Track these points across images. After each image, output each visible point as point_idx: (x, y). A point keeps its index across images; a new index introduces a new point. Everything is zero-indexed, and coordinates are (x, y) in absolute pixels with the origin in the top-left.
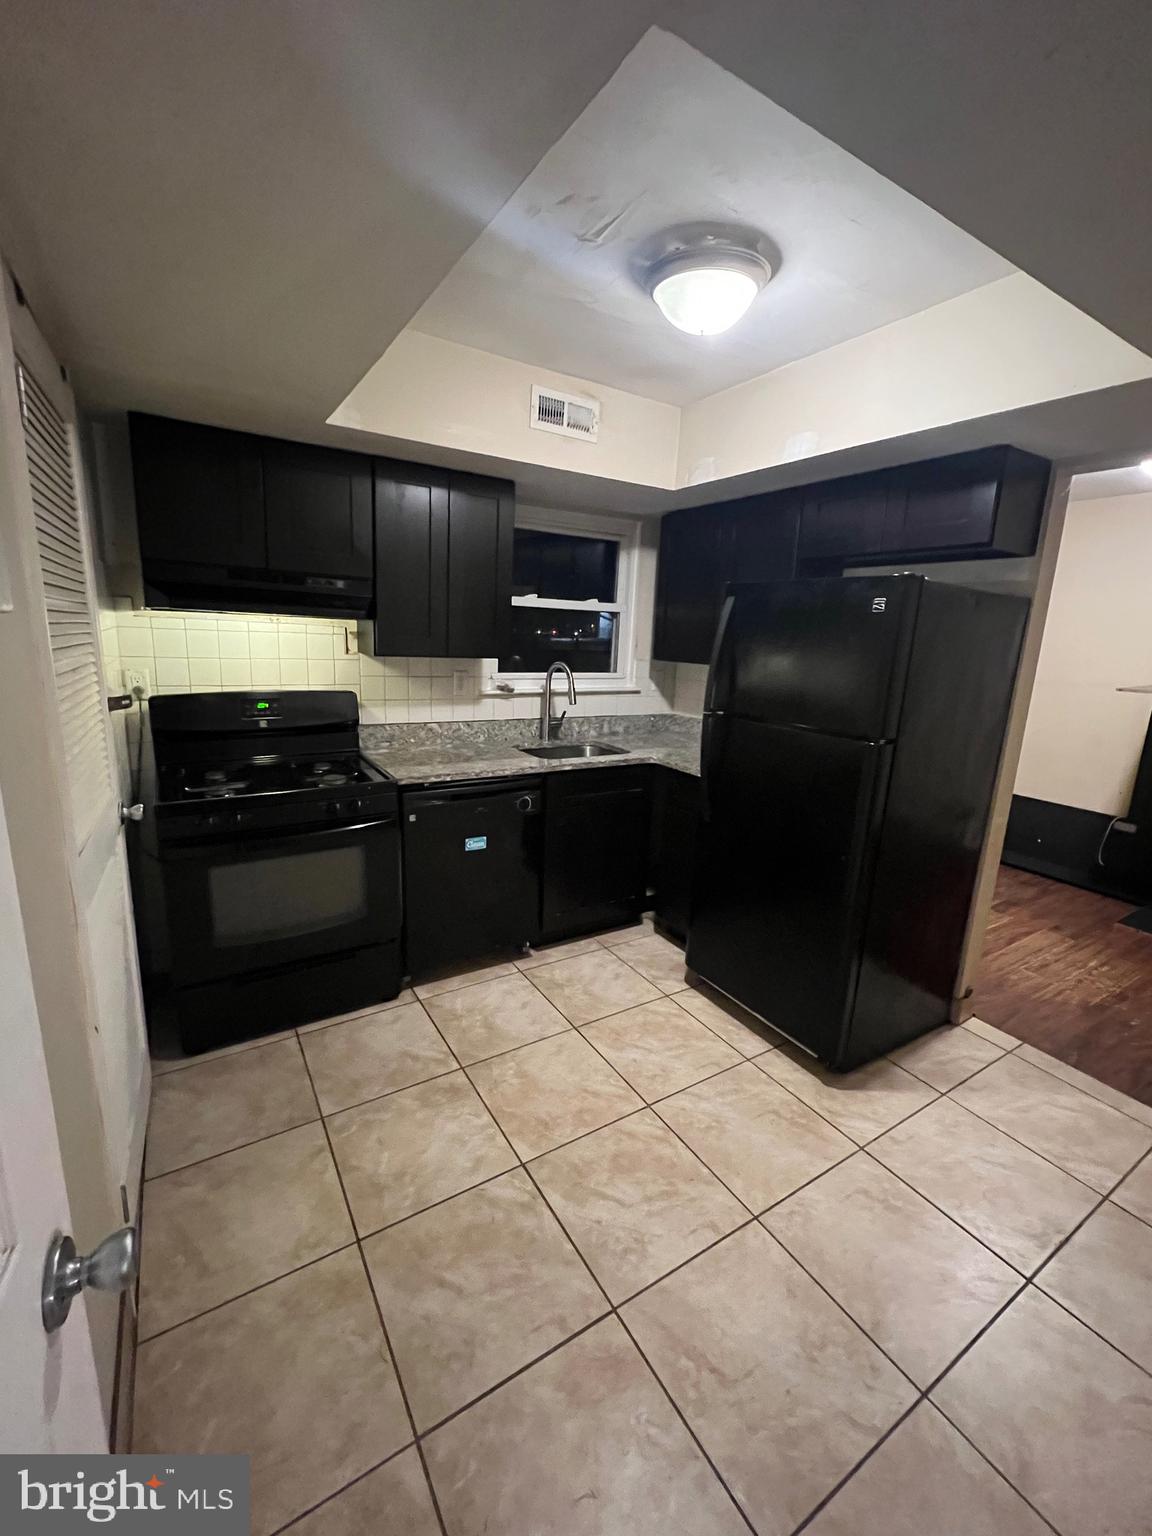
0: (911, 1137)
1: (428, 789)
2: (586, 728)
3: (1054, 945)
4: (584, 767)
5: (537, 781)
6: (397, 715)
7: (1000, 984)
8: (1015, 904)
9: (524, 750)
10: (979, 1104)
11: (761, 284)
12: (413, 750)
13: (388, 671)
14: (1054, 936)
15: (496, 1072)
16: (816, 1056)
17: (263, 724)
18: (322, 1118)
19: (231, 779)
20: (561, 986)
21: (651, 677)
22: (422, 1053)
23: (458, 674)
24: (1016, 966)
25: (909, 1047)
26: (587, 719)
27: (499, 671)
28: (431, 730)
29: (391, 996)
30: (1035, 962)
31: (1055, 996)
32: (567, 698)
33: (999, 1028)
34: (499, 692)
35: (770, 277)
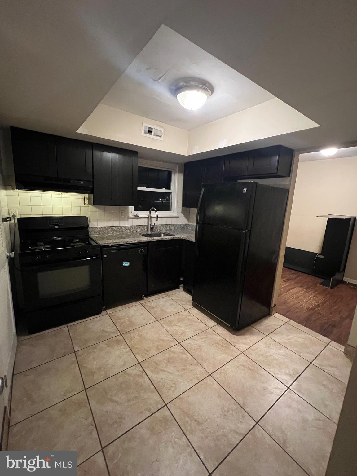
0: (257, 349)
1: (110, 247)
2: (162, 228)
3: (300, 291)
4: (160, 240)
5: (146, 244)
6: (101, 224)
7: (285, 303)
8: (290, 280)
9: (142, 235)
10: (277, 338)
11: (208, 96)
12: (106, 235)
13: (98, 210)
14: (301, 289)
15: (132, 335)
16: (230, 326)
17: (56, 227)
18: (75, 352)
19: (46, 244)
20: (153, 308)
21: (182, 212)
22: (108, 330)
23: (121, 211)
24: (289, 298)
25: (258, 322)
26: (162, 225)
27: (134, 210)
28: (112, 229)
29: (99, 313)
30: (295, 296)
31: (301, 305)
32: (155, 219)
33: (283, 316)
34: (134, 217)
35: (210, 94)
